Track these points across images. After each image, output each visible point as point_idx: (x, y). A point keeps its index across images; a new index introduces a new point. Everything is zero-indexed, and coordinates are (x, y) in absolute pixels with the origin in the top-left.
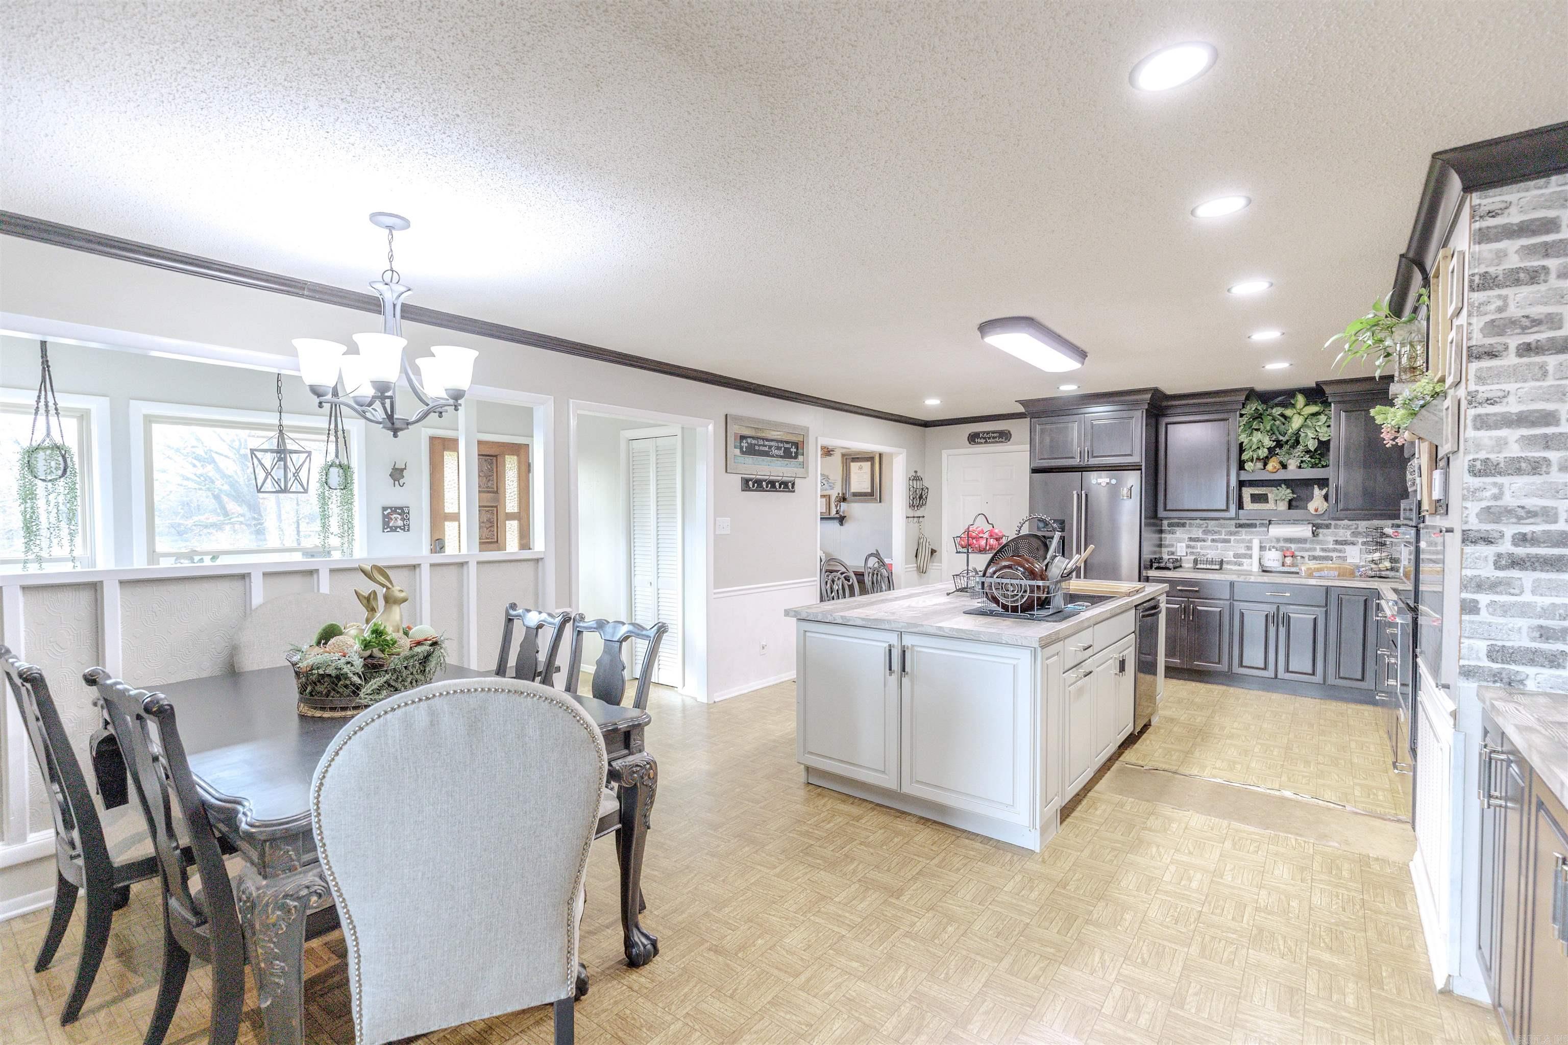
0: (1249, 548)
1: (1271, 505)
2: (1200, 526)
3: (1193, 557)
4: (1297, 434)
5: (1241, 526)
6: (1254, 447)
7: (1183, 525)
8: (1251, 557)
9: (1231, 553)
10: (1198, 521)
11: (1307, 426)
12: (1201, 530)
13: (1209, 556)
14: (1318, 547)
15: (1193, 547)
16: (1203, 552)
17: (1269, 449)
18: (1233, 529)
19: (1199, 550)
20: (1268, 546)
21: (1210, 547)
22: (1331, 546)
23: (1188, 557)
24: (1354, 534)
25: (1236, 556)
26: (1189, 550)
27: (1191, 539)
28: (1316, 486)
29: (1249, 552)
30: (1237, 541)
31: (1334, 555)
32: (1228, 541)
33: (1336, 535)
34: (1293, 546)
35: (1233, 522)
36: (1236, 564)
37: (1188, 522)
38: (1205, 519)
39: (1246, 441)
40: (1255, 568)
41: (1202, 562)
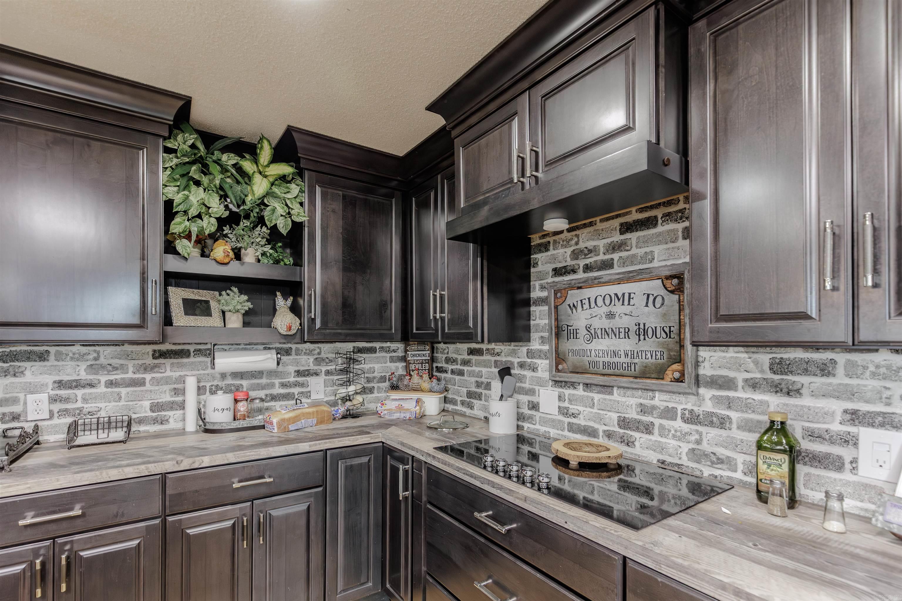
0: (180, 392)
1: (215, 321)
2: (82, 357)
3: (69, 420)
4: (262, 204)
5: (163, 355)
6: (193, 212)
7: (42, 357)
8: (182, 406)
9: (147, 404)
10: (78, 348)
11: (275, 196)
12: (83, 366)
13: (103, 414)
14: (277, 382)
15: (67, 400)
16: (89, 407)
17: (219, 219)
18: (149, 361)
19: (79, 404)
20: (208, 385)
21: (103, 397)
22: (292, 379)
23: (56, 421)
24: (319, 361)
25: (156, 407)
26: (56, 407)
27: (60, 384)
28: (278, 294)
29: (179, 399)
30: (157, 382)
31: (296, 390)
32: (141, 383)
33: (297, 363)
34: (245, 383)
35: (149, 349)
36: (155, 421)
37: (53, 350)
38: (86, 344)
39: (178, 198)
40: (191, 425)
41: (88, 428)
